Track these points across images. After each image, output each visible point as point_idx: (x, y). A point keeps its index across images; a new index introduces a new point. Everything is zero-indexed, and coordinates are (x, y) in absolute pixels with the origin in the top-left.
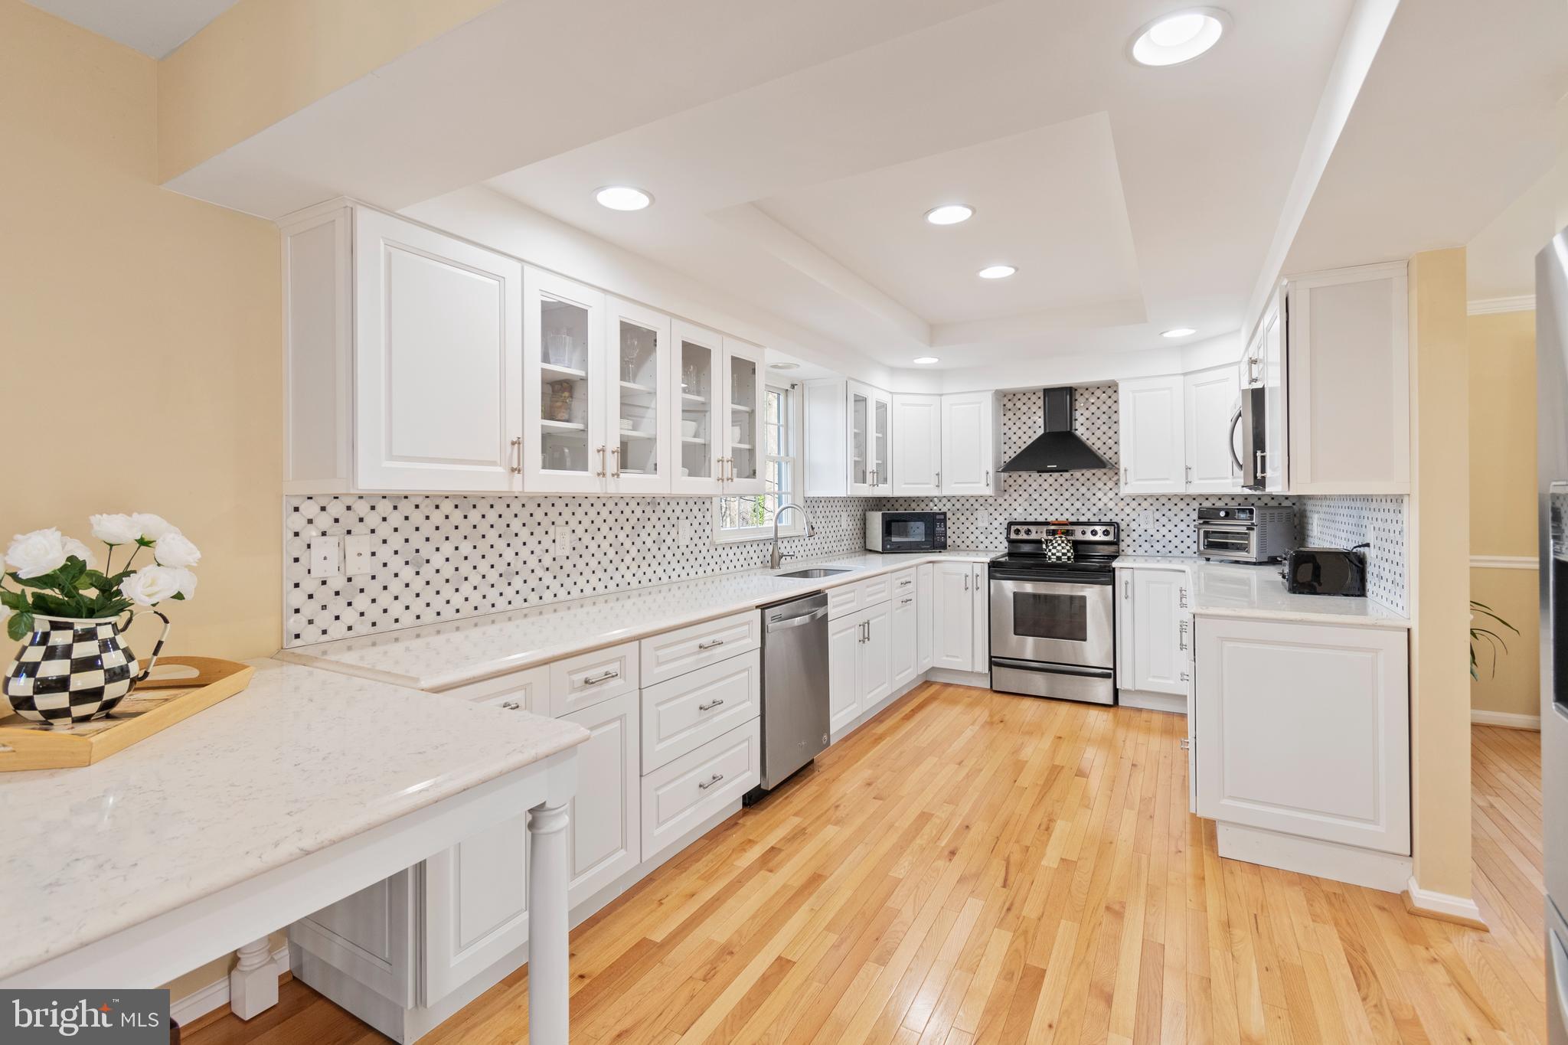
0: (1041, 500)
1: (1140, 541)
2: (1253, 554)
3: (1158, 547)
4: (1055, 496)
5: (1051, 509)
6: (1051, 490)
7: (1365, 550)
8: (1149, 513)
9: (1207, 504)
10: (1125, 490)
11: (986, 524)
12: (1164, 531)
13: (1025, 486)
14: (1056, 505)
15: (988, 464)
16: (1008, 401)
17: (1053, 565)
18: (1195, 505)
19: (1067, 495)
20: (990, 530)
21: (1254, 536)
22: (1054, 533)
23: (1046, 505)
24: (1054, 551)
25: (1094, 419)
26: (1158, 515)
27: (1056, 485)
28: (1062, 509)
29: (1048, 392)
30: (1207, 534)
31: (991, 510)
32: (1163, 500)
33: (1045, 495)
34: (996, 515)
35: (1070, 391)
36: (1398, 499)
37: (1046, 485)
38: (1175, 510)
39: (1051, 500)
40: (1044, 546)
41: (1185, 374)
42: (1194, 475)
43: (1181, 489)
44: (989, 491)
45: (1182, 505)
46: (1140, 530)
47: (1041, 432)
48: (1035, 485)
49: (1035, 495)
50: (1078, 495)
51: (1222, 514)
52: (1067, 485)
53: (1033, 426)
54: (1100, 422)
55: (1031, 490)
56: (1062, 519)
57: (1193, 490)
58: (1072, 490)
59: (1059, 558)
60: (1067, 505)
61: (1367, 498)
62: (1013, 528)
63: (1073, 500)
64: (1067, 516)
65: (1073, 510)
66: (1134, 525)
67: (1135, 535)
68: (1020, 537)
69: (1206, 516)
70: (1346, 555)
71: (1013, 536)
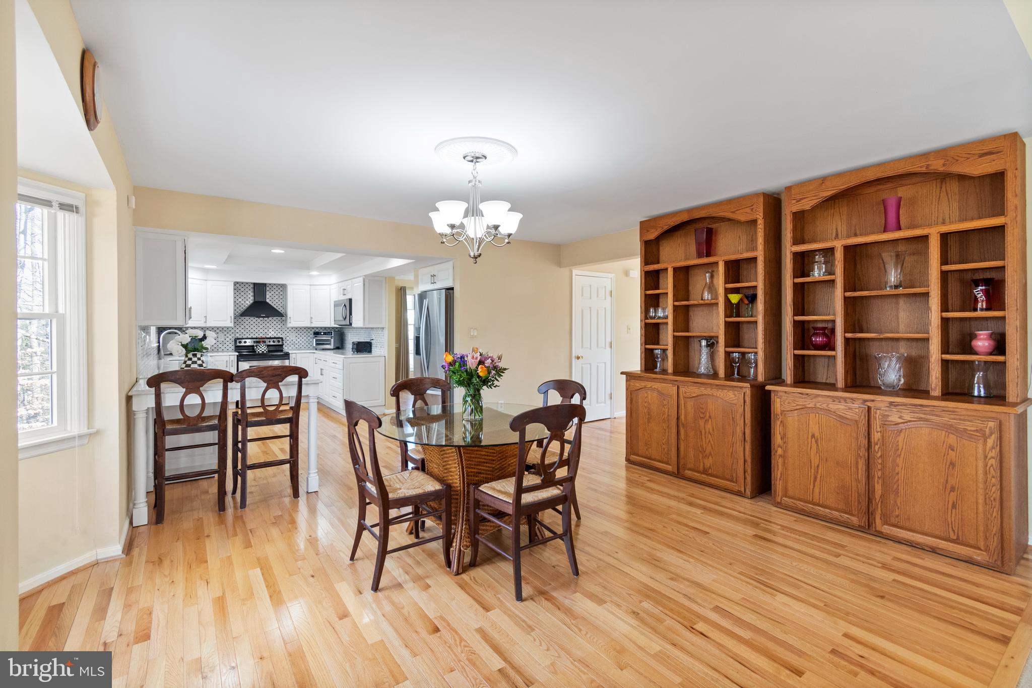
0: (250, 329)
1: (290, 344)
2: (332, 347)
3: (297, 346)
4: (256, 327)
5: (254, 333)
6: (254, 325)
7: (372, 341)
8: (294, 334)
9: (317, 331)
10: (289, 325)
11: (223, 339)
12: (299, 340)
13: (242, 323)
14: (257, 331)
15: (231, 313)
16: (238, 286)
17: (259, 354)
18: (313, 330)
19: (261, 327)
20: (225, 342)
21: (332, 340)
22: (257, 342)
23: (252, 331)
24: (260, 349)
25: (273, 297)
26: (297, 334)
27: (257, 323)
28: (259, 333)
29: (255, 284)
30: (316, 340)
31: (226, 333)
32: (303, 329)
33: (252, 327)
34: (228, 335)
35: (264, 285)
36: (383, 328)
37: (252, 323)
38: (303, 332)
39: (254, 329)
40: (255, 348)
41: (311, 285)
42: (313, 320)
43: (308, 325)
44: (232, 325)
45: (305, 331)
46: (290, 340)
47: (252, 302)
48: (247, 322)
49: (247, 327)
50: (266, 327)
51: (322, 333)
52: (261, 323)
53: (248, 300)
54: (275, 298)
55: (245, 325)
56: (259, 336)
57: (313, 325)
58: (264, 325)
59: (263, 352)
60: (261, 331)
61: (372, 328)
62: (238, 341)
63: (264, 329)
64: (261, 335)
65: (264, 333)
66: (288, 338)
67: (288, 342)
68: (242, 344)
69: (316, 334)
70: (367, 342)
71: (238, 344)
